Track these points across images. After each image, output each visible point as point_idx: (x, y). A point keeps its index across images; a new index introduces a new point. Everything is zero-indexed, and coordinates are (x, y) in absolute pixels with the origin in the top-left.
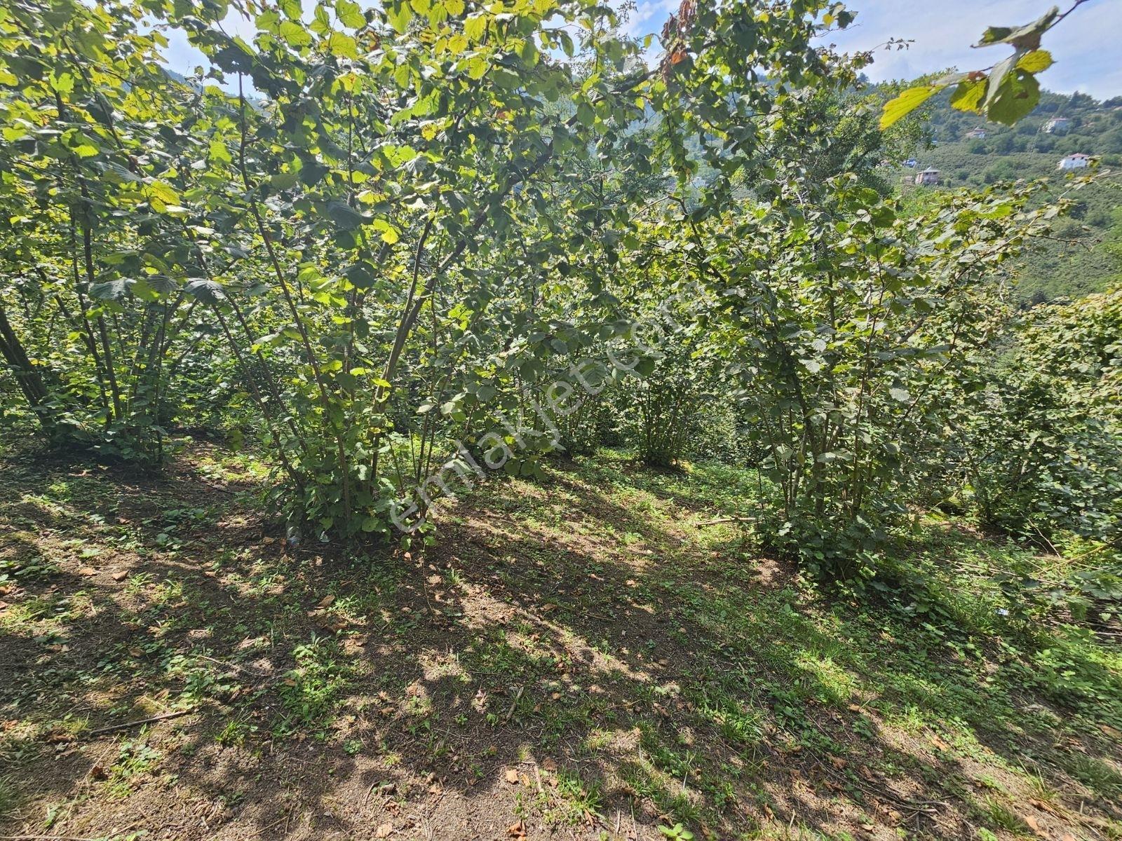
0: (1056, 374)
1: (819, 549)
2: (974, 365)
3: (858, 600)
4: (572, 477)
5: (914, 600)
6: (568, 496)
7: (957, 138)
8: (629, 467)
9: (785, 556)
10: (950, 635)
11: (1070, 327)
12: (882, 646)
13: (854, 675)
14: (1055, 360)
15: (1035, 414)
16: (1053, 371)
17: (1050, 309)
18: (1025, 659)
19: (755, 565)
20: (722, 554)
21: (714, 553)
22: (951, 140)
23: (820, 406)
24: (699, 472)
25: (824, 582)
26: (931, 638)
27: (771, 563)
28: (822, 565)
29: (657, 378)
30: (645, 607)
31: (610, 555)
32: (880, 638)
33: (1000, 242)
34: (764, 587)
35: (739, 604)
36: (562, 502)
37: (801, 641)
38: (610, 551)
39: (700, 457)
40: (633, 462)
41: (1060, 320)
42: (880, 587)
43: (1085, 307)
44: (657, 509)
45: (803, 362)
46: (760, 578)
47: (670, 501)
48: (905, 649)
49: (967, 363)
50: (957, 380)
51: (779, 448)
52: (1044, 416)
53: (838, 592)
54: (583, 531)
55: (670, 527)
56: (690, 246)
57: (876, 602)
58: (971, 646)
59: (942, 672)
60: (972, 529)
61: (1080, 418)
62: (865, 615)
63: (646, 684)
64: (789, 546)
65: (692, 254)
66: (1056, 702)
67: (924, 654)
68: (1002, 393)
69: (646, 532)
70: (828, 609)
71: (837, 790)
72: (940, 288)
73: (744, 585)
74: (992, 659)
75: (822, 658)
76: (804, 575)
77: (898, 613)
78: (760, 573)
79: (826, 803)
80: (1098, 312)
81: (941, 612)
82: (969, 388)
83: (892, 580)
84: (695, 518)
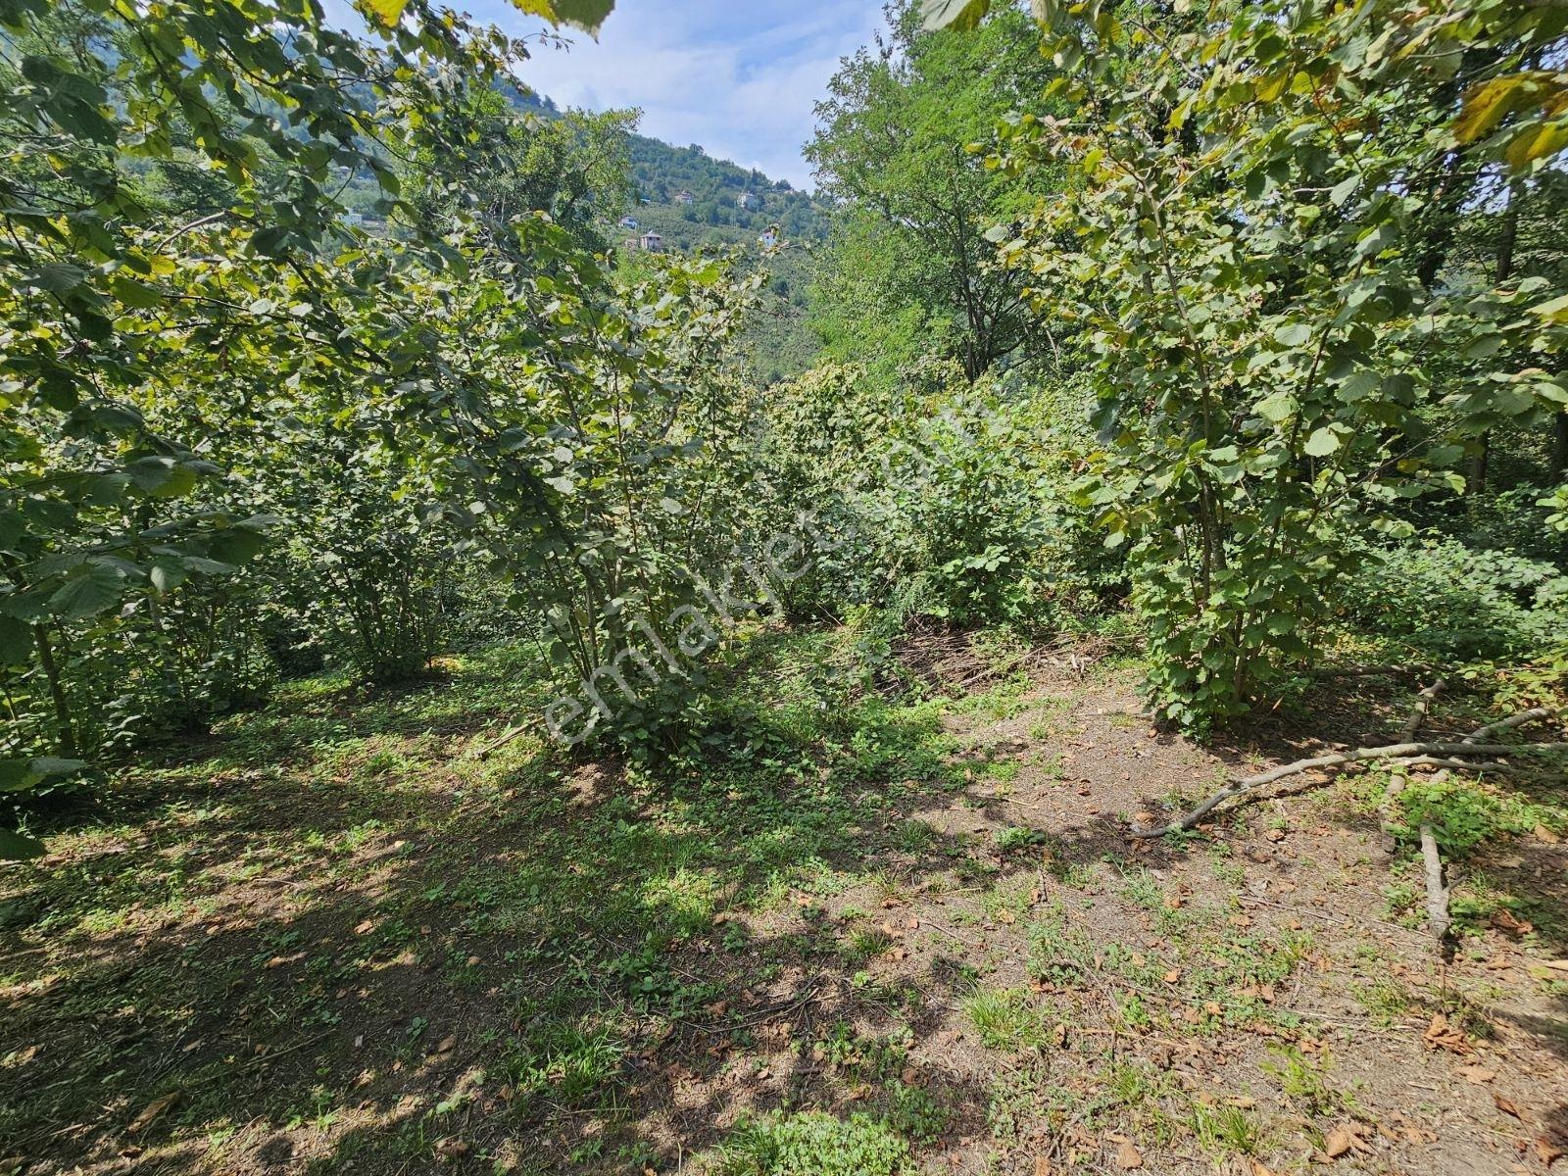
0: (802, 452)
1: (641, 726)
2: (739, 453)
3: (697, 768)
4: (211, 771)
5: (748, 739)
6: (201, 814)
7: (667, 201)
8: (344, 703)
9: (604, 752)
10: (787, 759)
11: (801, 405)
12: (734, 809)
13: (712, 872)
14: (799, 439)
15: (797, 494)
16: (800, 450)
17: (783, 387)
18: (845, 749)
19: (571, 783)
20: (520, 789)
21: (510, 793)
22: (663, 202)
23: (587, 539)
24: (474, 666)
25: (657, 764)
26: (773, 774)
27: (590, 768)
28: (649, 744)
29: (351, 542)
30: (398, 960)
31: (317, 892)
32: (729, 801)
33: (722, 314)
34: (588, 808)
35: (555, 860)
36: (185, 833)
37: (646, 864)
38: (315, 884)
39: (470, 642)
40: (350, 691)
41: (792, 397)
42: (714, 741)
43: (806, 384)
44: (407, 756)
45: (549, 481)
46: (578, 798)
47: (427, 735)
48: (753, 800)
49: (731, 453)
50: (728, 473)
51: (551, 612)
52: (803, 495)
53: (675, 769)
54: (245, 873)
55: (435, 779)
56: (303, 309)
57: (716, 758)
58: (805, 761)
59: (789, 807)
60: (782, 626)
61: (829, 492)
62: (709, 782)
63: (418, 1113)
64: (604, 737)
65: (311, 321)
66: (875, 780)
67: (771, 796)
68: (769, 479)
69: (386, 810)
70: (669, 797)
71: (724, 1050)
72: (682, 369)
73: (559, 821)
74: (824, 764)
75: (673, 873)
76: (632, 766)
77: (739, 761)
78: (579, 791)
79: (716, 1084)
80: (816, 388)
81: (774, 738)
82: (741, 480)
83: (723, 725)
84: (477, 744)
